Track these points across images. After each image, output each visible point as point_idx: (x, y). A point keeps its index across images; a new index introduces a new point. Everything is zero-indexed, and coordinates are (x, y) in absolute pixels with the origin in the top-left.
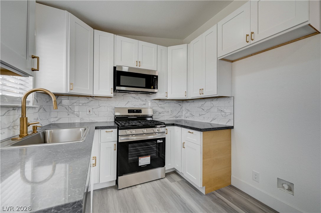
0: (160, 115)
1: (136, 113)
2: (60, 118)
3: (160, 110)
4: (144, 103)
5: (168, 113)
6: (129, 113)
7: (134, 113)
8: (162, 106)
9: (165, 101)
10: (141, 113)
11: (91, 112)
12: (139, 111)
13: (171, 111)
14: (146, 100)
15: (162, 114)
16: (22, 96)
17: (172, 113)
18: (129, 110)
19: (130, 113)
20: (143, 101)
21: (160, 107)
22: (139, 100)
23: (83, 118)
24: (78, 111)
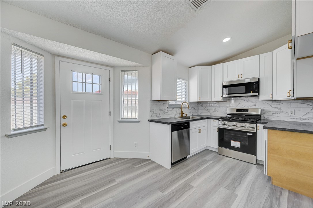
0: (274, 115)
1: (243, 112)
2: (202, 113)
3: (275, 110)
4: (254, 104)
5: (287, 114)
7: (241, 112)
8: (276, 106)
9: (281, 102)
11: (215, 109)
12: (247, 111)
13: (292, 111)
14: (256, 101)
15: (276, 115)
16: (181, 104)
17: (292, 114)
18: (237, 110)
20: (253, 102)
21: (273, 108)
22: (249, 102)
23: (212, 113)
24: (209, 109)
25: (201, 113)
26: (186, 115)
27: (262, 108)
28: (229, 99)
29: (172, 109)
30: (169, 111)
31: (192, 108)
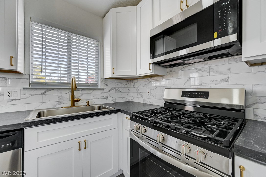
1: (195, 97)
4: (224, 77)
6: (182, 96)
7: (192, 97)
10: (207, 97)
12: (205, 95)
14: (229, 69)
18: (183, 92)
19: (186, 97)
20: (221, 73)
22: (212, 73)
23: (145, 99)
24: (142, 92)
25: (133, 98)
26: (88, 103)
27: (249, 88)
28: (171, 71)
29: (45, 92)
30: (32, 95)
31: (112, 89)
